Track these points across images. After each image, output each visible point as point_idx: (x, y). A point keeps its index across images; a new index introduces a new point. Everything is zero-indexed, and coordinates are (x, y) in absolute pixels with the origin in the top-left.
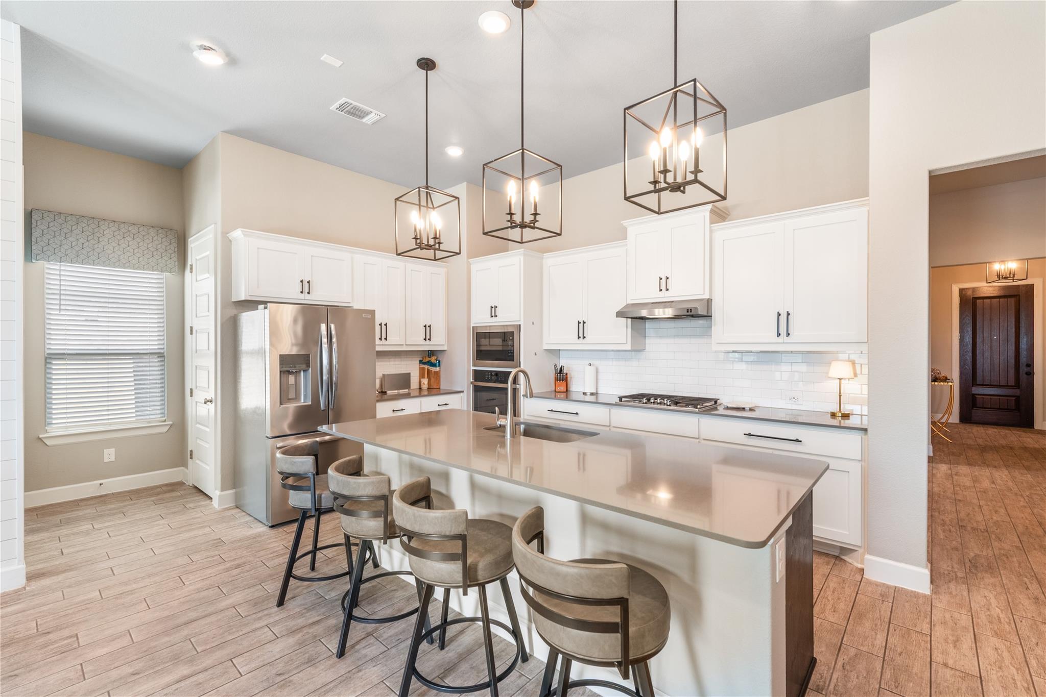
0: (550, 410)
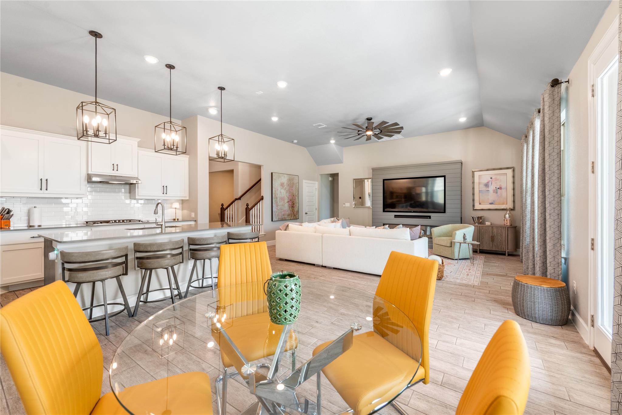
0: (32, 237)
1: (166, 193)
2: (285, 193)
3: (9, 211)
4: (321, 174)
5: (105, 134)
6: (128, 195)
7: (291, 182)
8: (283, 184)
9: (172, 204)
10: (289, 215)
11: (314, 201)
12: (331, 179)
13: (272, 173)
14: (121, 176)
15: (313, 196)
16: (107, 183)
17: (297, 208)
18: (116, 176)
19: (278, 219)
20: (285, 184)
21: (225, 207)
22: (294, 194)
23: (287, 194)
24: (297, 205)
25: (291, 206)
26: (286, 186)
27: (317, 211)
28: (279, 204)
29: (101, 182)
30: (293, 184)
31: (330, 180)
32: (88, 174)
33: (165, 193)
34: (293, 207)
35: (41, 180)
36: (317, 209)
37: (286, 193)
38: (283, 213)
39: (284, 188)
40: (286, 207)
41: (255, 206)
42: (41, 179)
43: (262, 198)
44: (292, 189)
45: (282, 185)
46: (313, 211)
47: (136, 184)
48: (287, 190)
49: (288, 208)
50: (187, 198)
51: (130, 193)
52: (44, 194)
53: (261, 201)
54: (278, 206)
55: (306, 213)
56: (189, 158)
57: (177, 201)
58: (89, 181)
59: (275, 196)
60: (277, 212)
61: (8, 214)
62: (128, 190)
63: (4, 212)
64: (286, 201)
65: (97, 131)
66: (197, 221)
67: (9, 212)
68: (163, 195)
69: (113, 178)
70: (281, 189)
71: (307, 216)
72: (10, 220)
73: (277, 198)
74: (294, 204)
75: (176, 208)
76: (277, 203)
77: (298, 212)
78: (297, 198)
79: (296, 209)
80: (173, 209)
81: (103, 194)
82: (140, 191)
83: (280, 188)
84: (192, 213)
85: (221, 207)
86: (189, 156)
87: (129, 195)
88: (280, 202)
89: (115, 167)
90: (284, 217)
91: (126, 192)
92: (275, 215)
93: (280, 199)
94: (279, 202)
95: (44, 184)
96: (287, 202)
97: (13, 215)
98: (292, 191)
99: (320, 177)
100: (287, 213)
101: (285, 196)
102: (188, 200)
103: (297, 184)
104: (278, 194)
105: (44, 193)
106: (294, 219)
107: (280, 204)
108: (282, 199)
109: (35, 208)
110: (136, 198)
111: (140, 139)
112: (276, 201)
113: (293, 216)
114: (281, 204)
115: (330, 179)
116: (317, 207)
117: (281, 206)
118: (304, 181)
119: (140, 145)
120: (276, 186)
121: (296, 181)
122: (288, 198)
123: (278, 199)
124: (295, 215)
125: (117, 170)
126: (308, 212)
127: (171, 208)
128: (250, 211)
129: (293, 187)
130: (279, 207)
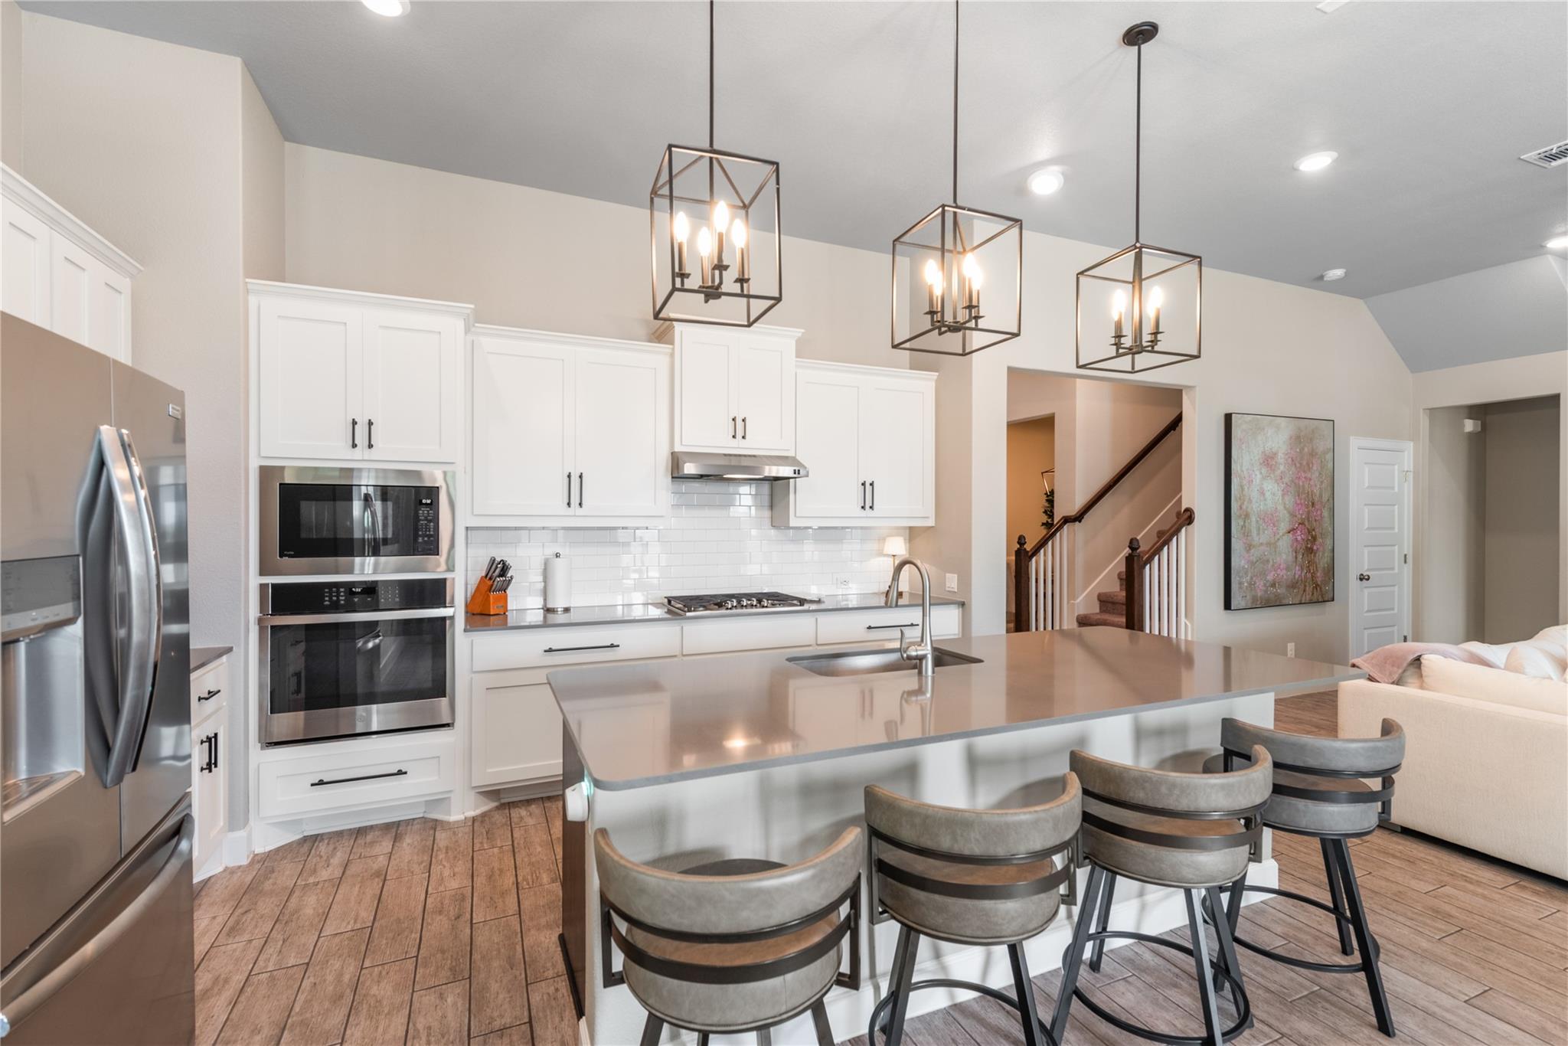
1: (871, 507)
2: (1280, 493)
3: (503, 567)
4: (1430, 409)
5: (739, 285)
6: (767, 513)
7: (1302, 449)
8: (1272, 458)
9: (882, 540)
10: (1293, 585)
11: (1396, 527)
12: (1475, 425)
13: (1228, 418)
14: (754, 456)
15: (1394, 505)
16: (718, 478)
17: (1328, 554)
18: (740, 455)
19: (1253, 603)
20: (1280, 454)
21: (1028, 547)
22: (1316, 499)
23: (1290, 500)
24: (1329, 542)
25: (1304, 547)
26: (1282, 468)
27: (1408, 569)
28: (1256, 539)
29: (701, 476)
30: (1313, 454)
31: (1470, 433)
32: (672, 453)
33: (867, 507)
34: (1310, 551)
35: (569, 476)
36: (1410, 559)
37: (1283, 495)
38: (1270, 578)
39: (1278, 472)
40: (1284, 553)
41: (1162, 549)
42: (570, 473)
43: (1188, 517)
44: (1309, 475)
45: (1268, 461)
46: (1393, 569)
47: (791, 480)
48: (1286, 480)
49: (1291, 558)
50: (931, 523)
51: (772, 507)
52: (577, 518)
53: (1184, 530)
54: (1250, 549)
55: (1362, 578)
56: (937, 381)
57: (897, 531)
58: (676, 475)
59: (1241, 508)
60: (1246, 573)
61: (502, 577)
62: (766, 499)
63: (494, 572)
64: (1284, 526)
65: (714, 269)
66: (967, 606)
67: (505, 569)
68: (863, 513)
69: (734, 462)
70: (1264, 478)
71: (1366, 591)
72: (508, 591)
73: (1247, 516)
74: (1314, 538)
75: (894, 556)
76: (1247, 534)
77: (1330, 571)
78: (1326, 513)
79: (1322, 561)
80: (885, 559)
81: (707, 512)
82: (804, 504)
83: (1259, 476)
84: (948, 575)
85: (1018, 546)
86: (937, 374)
87: (770, 512)
88: (1258, 534)
89: (739, 427)
90: (1277, 596)
91: (761, 506)
92: (1241, 583)
93: (1261, 522)
94: (1254, 532)
95: (574, 487)
96: (1285, 531)
97: (511, 577)
98: (1306, 486)
99: (1424, 422)
100: (1285, 575)
101: (1280, 508)
102: (933, 527)
103: (1329, 456)
104: (1250, 501)
105: (575, 516)
106: (1315, 600)
107: (1260, 538)
108: (1269, 519)
109: (557, 557)
110: (791, 525)
111: (803, 331)
112: (1243, 526)
113: (1309, 589)
114: (1264, 539)
115: (1469, 425)
116: (1408, 548)
117: (1262, 548)
118: (1355, 442)
119: (803, 350)
120: (1244, 469)
121: (1322, 445)
122: (1293, 515)
123: (1254, 519)
124: (1317, 585)
125: (743, 437)
126: (1368, 570)
127: (881, 554)
128: (1144, 567)
129: (1310, 469)
130: (1255, 553)
